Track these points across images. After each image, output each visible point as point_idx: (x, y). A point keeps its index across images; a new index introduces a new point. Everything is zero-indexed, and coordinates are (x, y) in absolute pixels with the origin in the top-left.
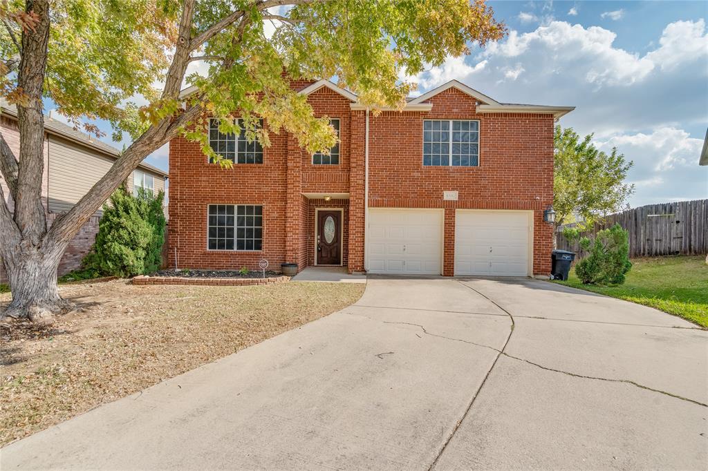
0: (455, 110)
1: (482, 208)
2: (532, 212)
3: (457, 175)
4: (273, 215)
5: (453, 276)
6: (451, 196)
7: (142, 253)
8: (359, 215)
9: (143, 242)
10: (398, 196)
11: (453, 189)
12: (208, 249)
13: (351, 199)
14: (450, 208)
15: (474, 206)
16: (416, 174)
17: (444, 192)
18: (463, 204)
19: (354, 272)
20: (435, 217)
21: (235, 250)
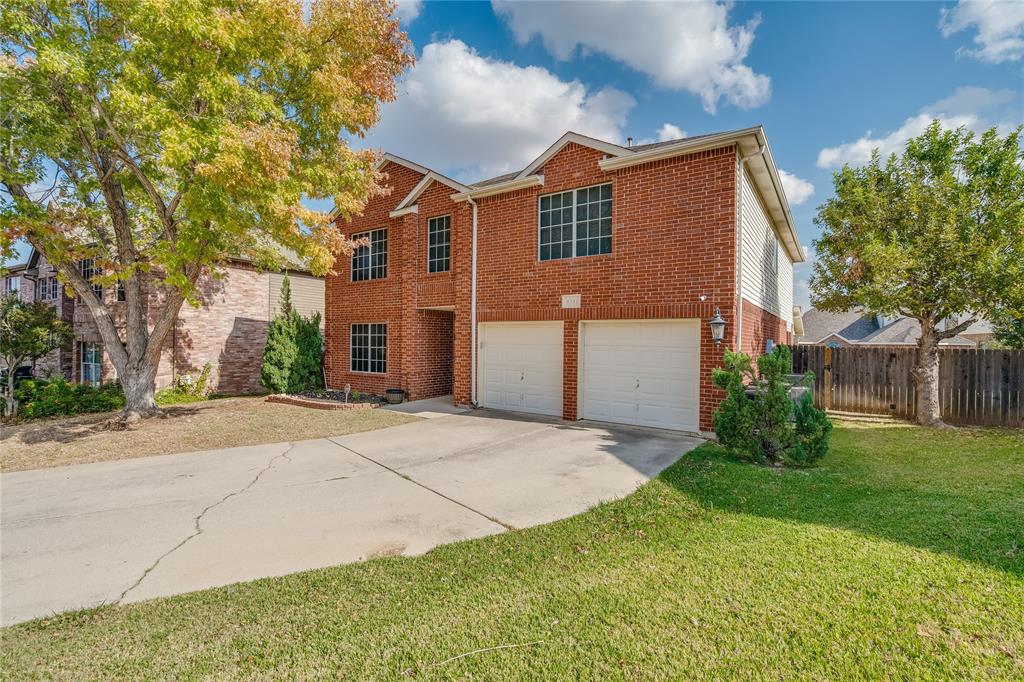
0: (577, 175)
1: (614, 318)
2: (697, 322)
3: (578, 270)
4: (395, 334)
5: (575, 420)
6: (571, 301)
7: (286, 373)
8: (464, 333)
9: (287, 362)
10: (508, 306)
11: (574, 292)
12: (351, 371)
13: (456, 312)
14: (571, 320)
15: (605, 314)
16: (528, 274)
17: (563, 297)
18: (587, 313)
19: (460, 405)
20: (552, 333)
21: (369, 372)
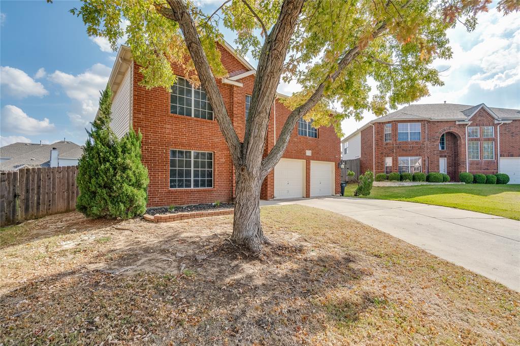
1: (320, 161)
2: (334, 163)
3: (311, 142)
4: (221, 160)
5: (310, 197)
6: (309, 153)
11: (309, 150)
12: (169, 188)
14: (308, 160)
15: (317, 159)
16: (295, 139)
17: (306, 151)
18: (313, 158)
19: (270, 199)
21: (192, 187)
